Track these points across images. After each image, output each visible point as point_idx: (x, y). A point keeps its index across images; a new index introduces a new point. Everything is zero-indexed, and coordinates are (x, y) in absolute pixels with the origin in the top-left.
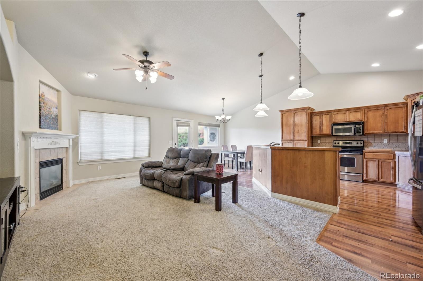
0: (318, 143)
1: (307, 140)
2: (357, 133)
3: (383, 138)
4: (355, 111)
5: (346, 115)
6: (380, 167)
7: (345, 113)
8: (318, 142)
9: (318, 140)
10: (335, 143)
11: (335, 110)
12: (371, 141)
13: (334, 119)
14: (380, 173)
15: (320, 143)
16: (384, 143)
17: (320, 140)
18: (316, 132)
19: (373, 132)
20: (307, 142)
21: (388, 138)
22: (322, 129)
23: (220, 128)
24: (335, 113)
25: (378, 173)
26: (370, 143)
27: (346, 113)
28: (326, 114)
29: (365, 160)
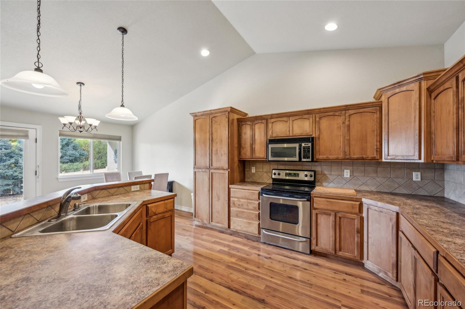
0: (252, 172)
1: (229, 169)
2: (304, 158)
3: (343, 167)
4: (301, 117)
5: (288, 124)
6: (338, 227)
7: (286, 121)
8: (252, 170)
9: (252, 167)
10: (275, 174)
11: (272, 115)
12: (326, 172)
13: (271, 131)
14: (338, 240)
15: (255, 172)
16: (345, 176)
17: (255, 167)
18: (245, 154)
19: (327, 157)
20: (229, 171)
21: (351, 168)
22: (255, 148)
23: (121, 142)
24: (273, 120)
25: (334, 238)
26: (325, 175)
27: (289, 121)
28: (260, 121)
29: (314, 212)
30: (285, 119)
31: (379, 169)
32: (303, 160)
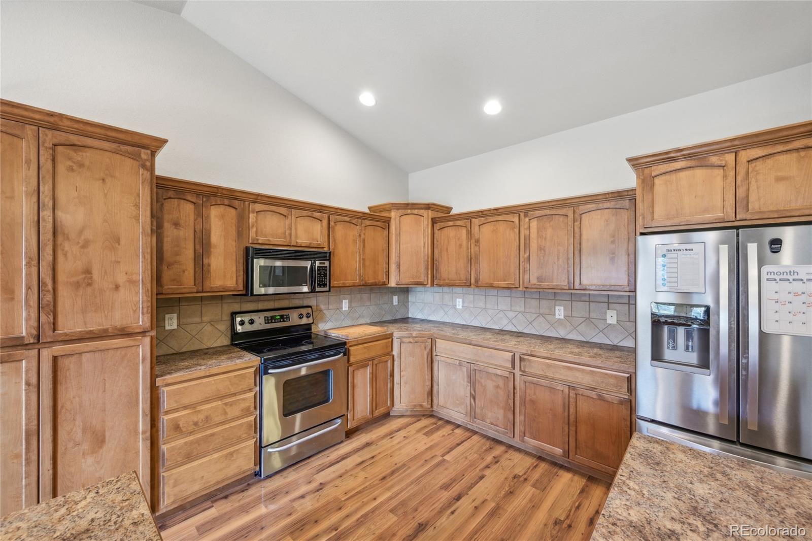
0: (168, 328)
1: (152, 329)
2: (319, 285)
3: (341, 296)
4: (309, 213)
5: (287, 222)
6: (374, 379)
7: (285, 216)
9: (167, 316)
10: (242, 323)
11: (258, 195)
12: (322, 307)
13: (254, 229)
14: (374, 396)
15: (175, 326)
16: (343, 309)
17: (175, 316)
18: (177, 280)
19: (343, 283)
20: (152, 338)
21: (349, 296)
22: (209, 265)
24: (258, 207)
25: (371, 397)
26: (321, 311)
27: (290, 217)
28: (226, 202)
29: (351, 369)
30: (283, 210)
31: (373, 295)
32: (317, 289)
